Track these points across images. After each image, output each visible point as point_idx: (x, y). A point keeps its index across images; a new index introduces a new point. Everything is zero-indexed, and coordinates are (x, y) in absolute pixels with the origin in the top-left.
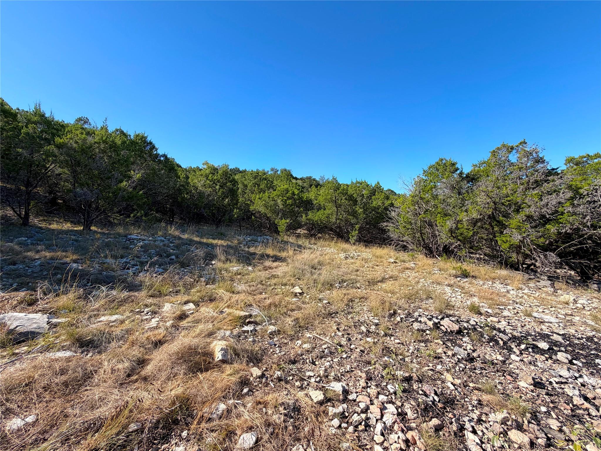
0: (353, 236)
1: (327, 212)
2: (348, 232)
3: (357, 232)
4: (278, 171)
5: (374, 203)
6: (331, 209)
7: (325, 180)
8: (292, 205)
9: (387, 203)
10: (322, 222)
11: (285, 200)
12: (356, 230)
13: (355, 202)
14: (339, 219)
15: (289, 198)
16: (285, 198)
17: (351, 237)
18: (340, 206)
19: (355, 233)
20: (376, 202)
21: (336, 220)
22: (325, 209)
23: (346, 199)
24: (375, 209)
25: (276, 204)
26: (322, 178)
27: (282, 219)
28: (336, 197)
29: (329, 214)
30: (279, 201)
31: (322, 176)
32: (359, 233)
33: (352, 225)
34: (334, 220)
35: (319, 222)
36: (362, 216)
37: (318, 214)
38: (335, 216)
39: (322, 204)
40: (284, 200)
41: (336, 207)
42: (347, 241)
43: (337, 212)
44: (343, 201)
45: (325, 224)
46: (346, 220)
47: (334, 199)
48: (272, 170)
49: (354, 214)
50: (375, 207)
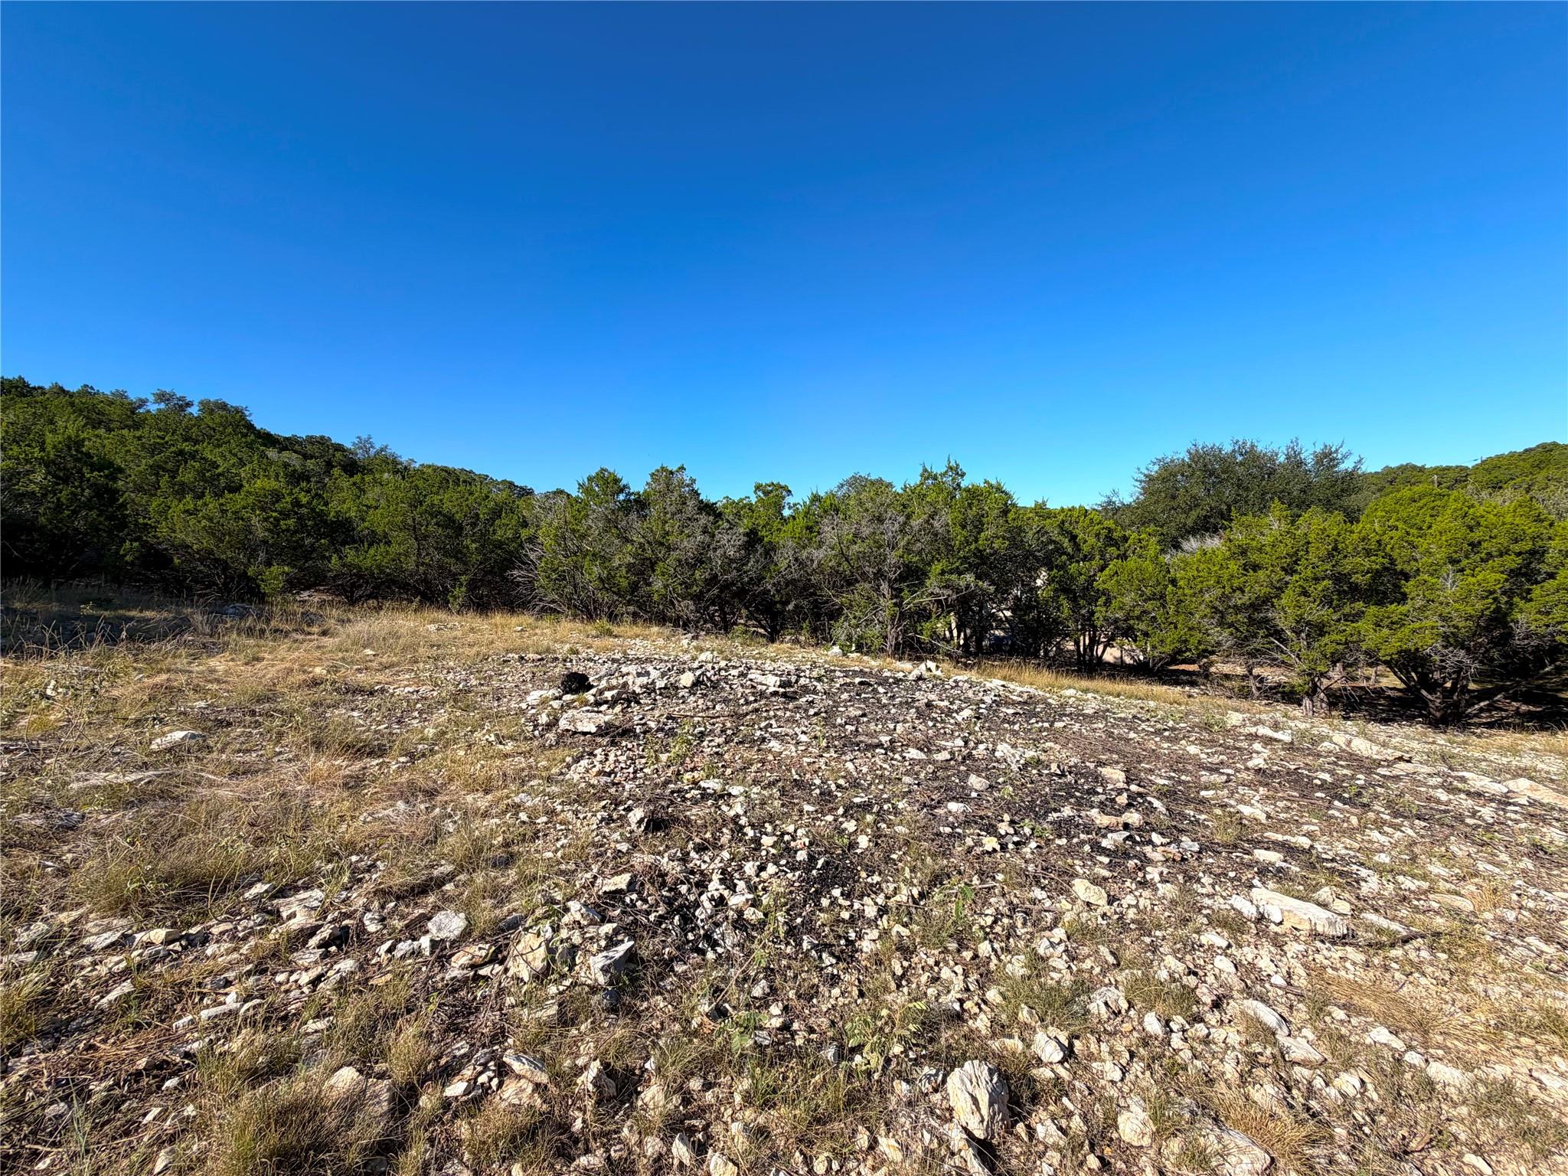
0: (455, 598)
1: (394, 549)
2: (446, 591)
3: (464, 589)
4: (189, 404)
5: (499, 532)
6: (402, 544)
7: (372, 452)
8: (296, 532)
9: (525, 533)
10: (382, 572)
11: (275, 518)
12: (461, 584)
13: (459, 529)
14: (423, 564)
15: (285, 515)
16: (274, 514)
17: (451, 599)
18: (425, 537)
19: (460, 592)
20: (502, 532)
21: (417, 566)
22: (388, 543)
23: (437, 524)
24: (499, 545)
25: (248, 530)
26: (365, 444)
27: (269, 564)
28: (414, 520)
29: (400, 554)
30: (254, 520)
31: (364, 437)
32: (468, 590)
33: (455, 577)
34: (412, 566)
35: (376, 571)
36: (476, 558)
37: (372, 551)
38: (414, 558)
39: (379, 531)
40: (272, 520)
41: (416, 539)
42: (444, 605)
43: (419, 549)
44: (430, 528)
45: (389, 574)
46: (440, 567)
47: (410, 521)
48: (162, 397)
49: (459, 554)
50: (500, 541)
